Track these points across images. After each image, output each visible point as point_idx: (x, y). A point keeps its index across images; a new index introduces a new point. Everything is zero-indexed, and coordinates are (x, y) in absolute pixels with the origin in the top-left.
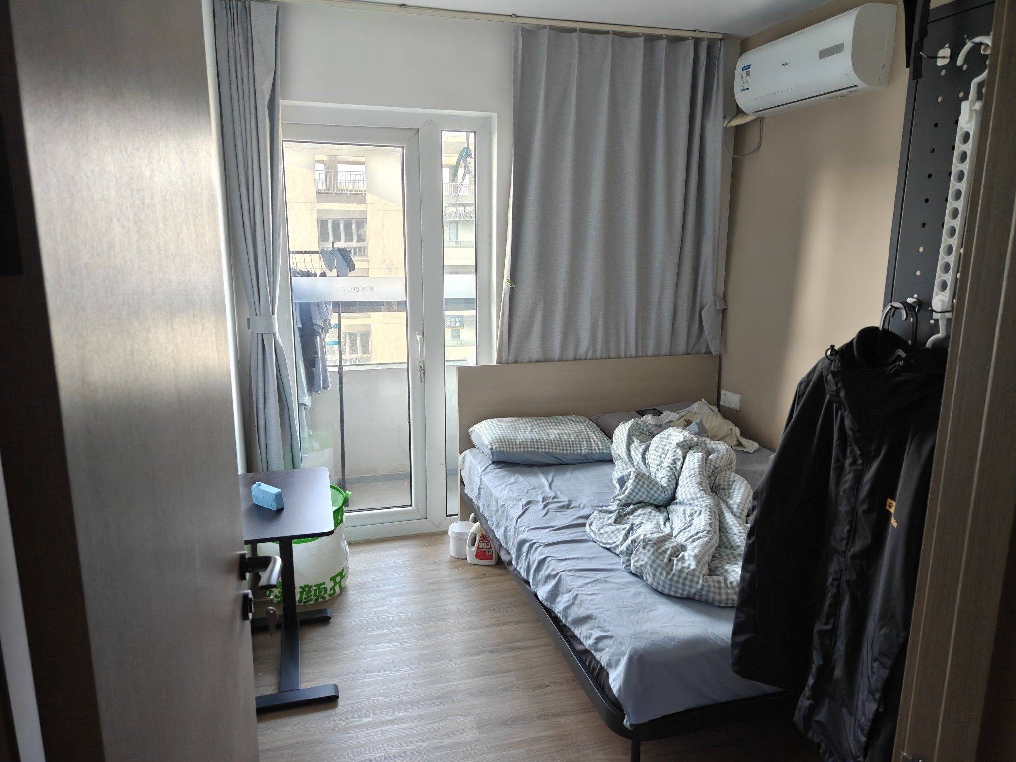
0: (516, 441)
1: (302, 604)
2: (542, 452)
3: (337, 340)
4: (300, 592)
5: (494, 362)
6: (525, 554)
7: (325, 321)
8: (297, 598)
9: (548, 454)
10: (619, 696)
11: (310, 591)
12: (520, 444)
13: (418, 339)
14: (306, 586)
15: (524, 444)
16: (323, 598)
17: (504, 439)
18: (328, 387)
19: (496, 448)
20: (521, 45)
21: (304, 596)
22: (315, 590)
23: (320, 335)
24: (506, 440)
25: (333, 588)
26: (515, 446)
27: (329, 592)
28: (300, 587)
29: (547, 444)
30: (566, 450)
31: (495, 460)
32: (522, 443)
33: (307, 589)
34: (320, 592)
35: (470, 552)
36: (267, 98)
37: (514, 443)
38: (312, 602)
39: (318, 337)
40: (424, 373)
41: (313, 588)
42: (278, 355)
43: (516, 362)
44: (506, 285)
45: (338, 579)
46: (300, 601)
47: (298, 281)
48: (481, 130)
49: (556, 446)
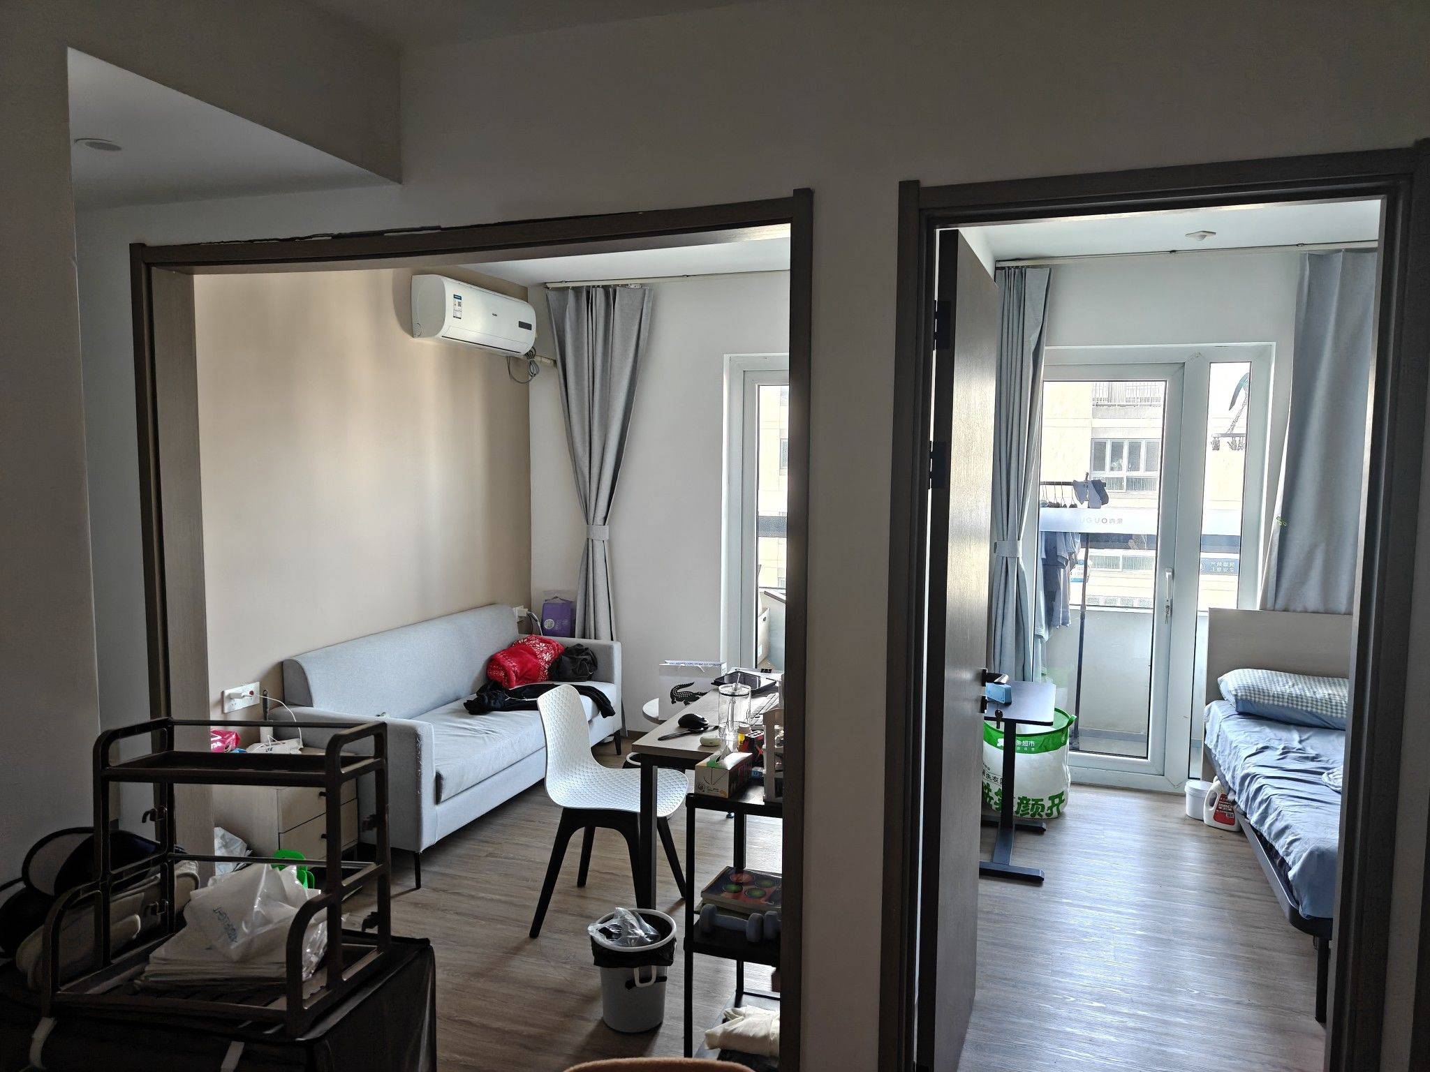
0: (1269, 693)
1: (1019, 815)
2: (1302, 709)
3: (1082, 577)
4: (1018, 803)
5: (1258, 608)
6: (1246, 787)
7: (1070, 554)
8: (1015, 809)
9: (1311, 713)
10: (1292, 880)
11: (1027, 804)
12: (1274, 696)
13: (1167, 577)
14: (1025, 798)
15: (1279, 697)
16: (1039, 815)
17: (1254, 688)
18: (1068, 623)
19: (1242, 695)
20: (1307, 273)
21: (1022, 808)
22: (1033, 805)
23: (1064, 568)
24: (1256, 689)
25: (1050, 808)
26: (1267, 698)
27: (1046, 811)
28: (1019, 798)
29: (1310, 701)
30: (1337, 713)
31: (1241, 709)
32: (1276, 695)
33: (1025, 802)
34: (1038, 808)
35: (1207, 813)
36: (1033, 347)
37: (1266, 694)
38: (1029, 816)
39: (1062, 570)
40: (1171, 614)
41: (1031, 802)
42: (1020, 578)
43: (1286, 610)
44: (1276, 524)
45: (1057, 801)
46: (1017, 812)
47: (1044, 511)
48: (1258, 359)
49: (1322, 706)
